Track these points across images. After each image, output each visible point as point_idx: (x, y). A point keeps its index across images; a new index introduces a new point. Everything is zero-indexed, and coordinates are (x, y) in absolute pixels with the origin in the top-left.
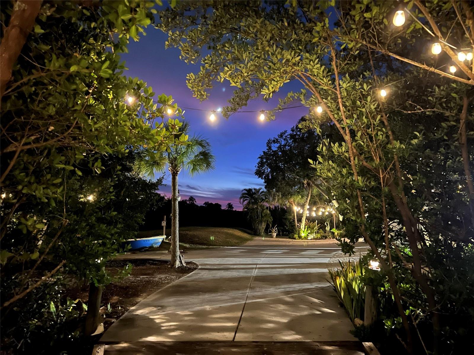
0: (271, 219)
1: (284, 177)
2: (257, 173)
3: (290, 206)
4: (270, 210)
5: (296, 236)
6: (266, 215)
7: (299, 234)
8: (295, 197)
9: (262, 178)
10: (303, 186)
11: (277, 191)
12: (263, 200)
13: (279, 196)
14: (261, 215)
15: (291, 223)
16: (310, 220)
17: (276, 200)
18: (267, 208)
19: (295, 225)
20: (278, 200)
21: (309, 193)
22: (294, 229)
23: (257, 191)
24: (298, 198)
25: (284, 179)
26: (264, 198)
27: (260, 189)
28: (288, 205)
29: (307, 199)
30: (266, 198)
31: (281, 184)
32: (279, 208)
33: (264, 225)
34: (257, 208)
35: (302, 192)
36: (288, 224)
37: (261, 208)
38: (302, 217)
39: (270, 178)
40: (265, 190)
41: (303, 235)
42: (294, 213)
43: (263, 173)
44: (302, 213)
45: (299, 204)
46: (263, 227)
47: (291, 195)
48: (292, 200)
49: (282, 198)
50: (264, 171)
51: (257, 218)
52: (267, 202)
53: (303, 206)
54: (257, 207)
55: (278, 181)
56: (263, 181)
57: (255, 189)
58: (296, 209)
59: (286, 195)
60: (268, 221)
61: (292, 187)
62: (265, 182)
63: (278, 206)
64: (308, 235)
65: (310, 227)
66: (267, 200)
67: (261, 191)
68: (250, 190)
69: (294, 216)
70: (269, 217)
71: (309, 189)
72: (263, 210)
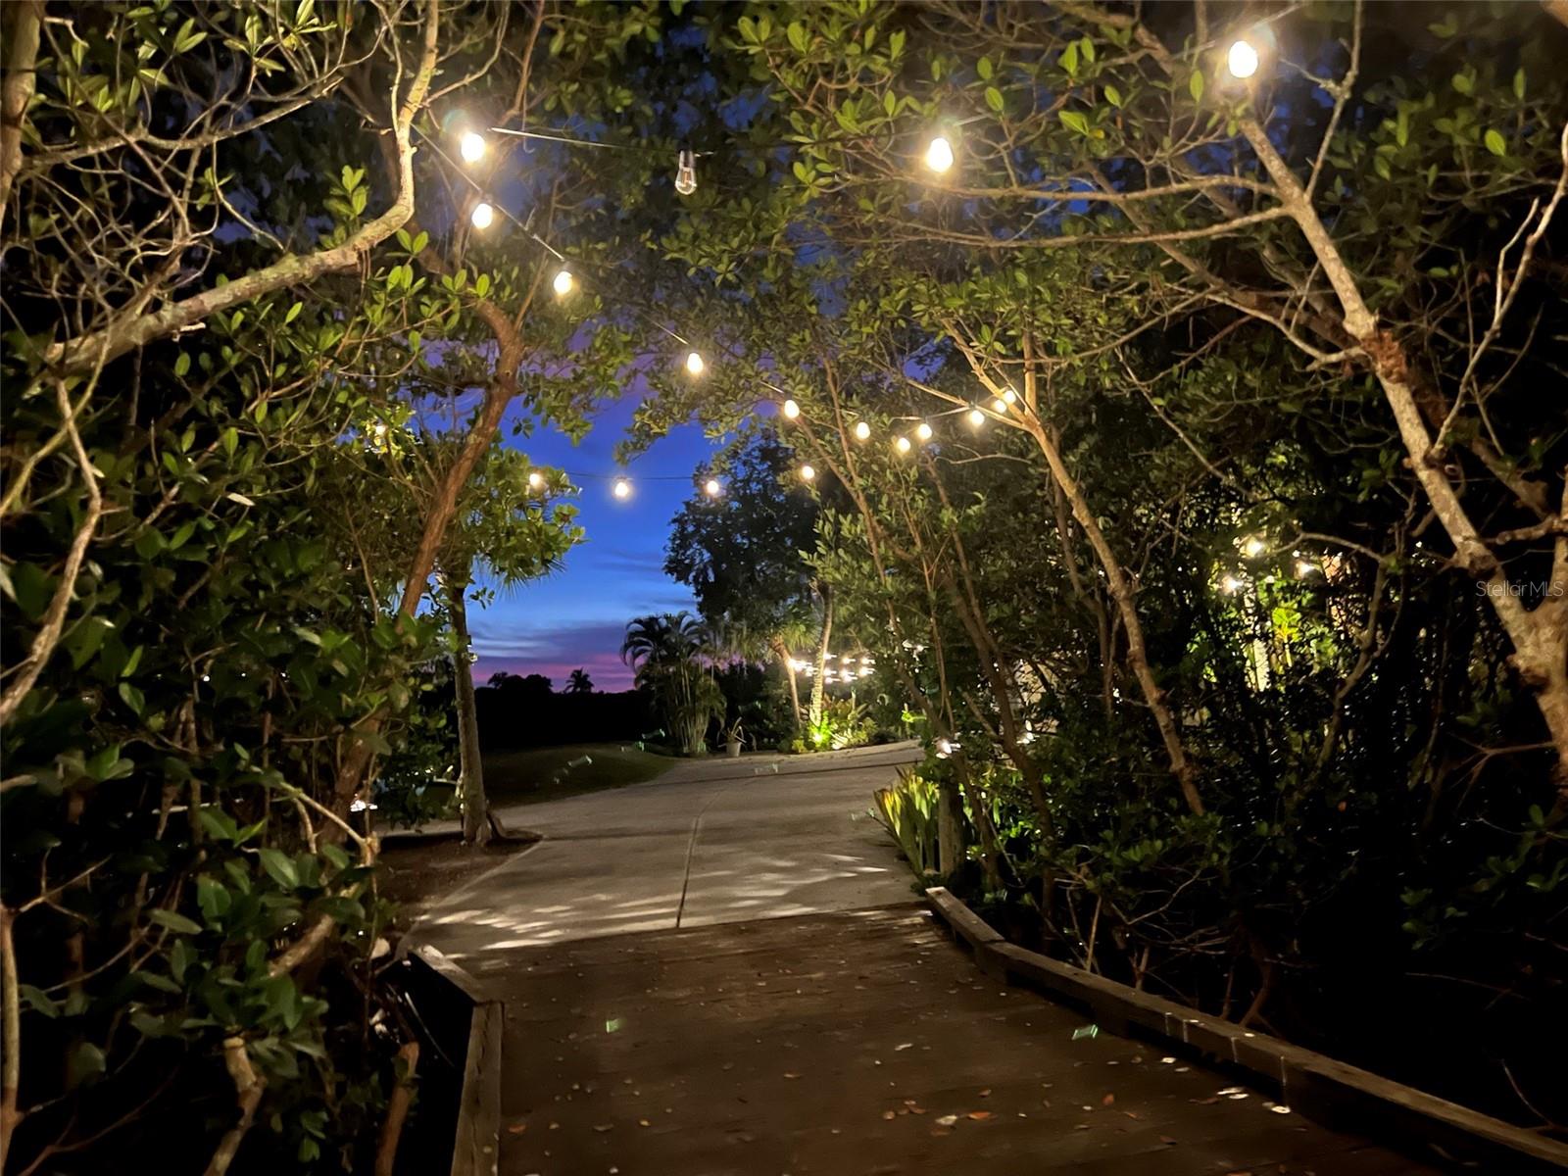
0: (721, 705)
1: (753, 574)
2: (670, 570)
3: (774, 658)
4: (717, 677)
5: (799, 744)
6: (707, 691)
7: (806, 738)
8: (788, 630)
9: (687, 582)
10: (809, 597)
11: (735, 618)
12: (694, 646)
13: (740, 631)
14: (693, 694)
15: (780, 709)
16: (836, 693)
17: (735, 643)
18: (708, 672)
19: (793, 715)
20: (740, 645)
21: (826, 616)
22: (792, 724)
23: (676, 622)
24: (796, 634)
25: (751, 580)
26: (696, 641)
27: (682, 617)
28: (769, 655)
29: (823, 634)
30: (703, 642)
31: (745, 597)
32: (742, 670)
33: (702, 724)
34: (677, 674)
35: (807, 614)
36: (772, 711)
37: (690, 672)
38: (812, 686)
39: (712, 579)
40: (699, 618)
41: (818, 738)
42: (787, 678)
43: (689, 568)
44: (812, 678)
45: (800, 652)
46: (699, 728)
47: (777, 625)
48: (780, 639)
49: (749, 637)
50: (693, 560)
51: (681, 703)
52: (706, 652)
53: (812, 655)
54: (679, 670)
55: (735, 586)
56: (692, 589)
57: (667, 618)
58: (794, 665)
59: (762, 627)
60: (712, 710)
61: (777, 603)
62: (698, 594)
63: (741, 664)
64: (832, 738)
65: (836, 715)
66: (705, 646)
67: (686, 621)
68: (653, 620)
69: (789, 686)
70: (716, 698)
71: (827, 604)
72: (697, 677)
